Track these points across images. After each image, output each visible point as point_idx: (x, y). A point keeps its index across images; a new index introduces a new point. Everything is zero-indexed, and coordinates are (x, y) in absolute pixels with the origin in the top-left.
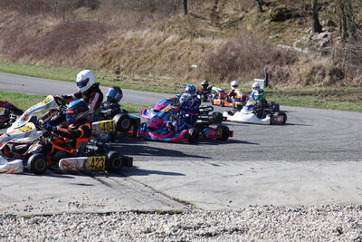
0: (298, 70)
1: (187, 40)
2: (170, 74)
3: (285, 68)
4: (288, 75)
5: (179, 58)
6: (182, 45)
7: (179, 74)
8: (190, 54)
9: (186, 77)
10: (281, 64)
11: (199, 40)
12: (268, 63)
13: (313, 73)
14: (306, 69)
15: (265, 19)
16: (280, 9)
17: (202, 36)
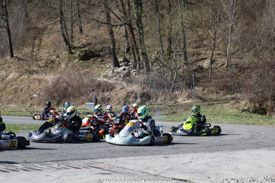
0: (117, 95)
1: (25, 77)
2: (16, 102)
3: (107, 94)
4: (109, 99)
5: (21, 91)
6: (22, 81)
7: (23, 102)
8: (29, 87)
9: (29, 104)
10: (103, 91)
11: (35, 76)
12: (93, 91)
13: (128, 96)
14: (122, 94)
15: (74, 58)
16: (86, 51)
17: (37, 73)
